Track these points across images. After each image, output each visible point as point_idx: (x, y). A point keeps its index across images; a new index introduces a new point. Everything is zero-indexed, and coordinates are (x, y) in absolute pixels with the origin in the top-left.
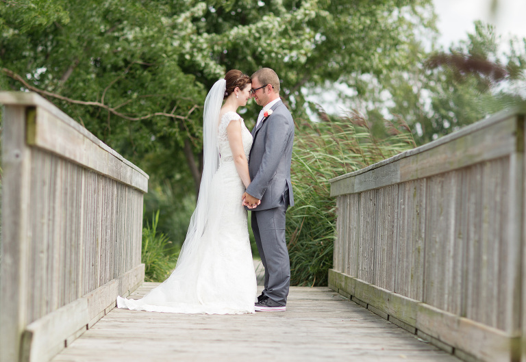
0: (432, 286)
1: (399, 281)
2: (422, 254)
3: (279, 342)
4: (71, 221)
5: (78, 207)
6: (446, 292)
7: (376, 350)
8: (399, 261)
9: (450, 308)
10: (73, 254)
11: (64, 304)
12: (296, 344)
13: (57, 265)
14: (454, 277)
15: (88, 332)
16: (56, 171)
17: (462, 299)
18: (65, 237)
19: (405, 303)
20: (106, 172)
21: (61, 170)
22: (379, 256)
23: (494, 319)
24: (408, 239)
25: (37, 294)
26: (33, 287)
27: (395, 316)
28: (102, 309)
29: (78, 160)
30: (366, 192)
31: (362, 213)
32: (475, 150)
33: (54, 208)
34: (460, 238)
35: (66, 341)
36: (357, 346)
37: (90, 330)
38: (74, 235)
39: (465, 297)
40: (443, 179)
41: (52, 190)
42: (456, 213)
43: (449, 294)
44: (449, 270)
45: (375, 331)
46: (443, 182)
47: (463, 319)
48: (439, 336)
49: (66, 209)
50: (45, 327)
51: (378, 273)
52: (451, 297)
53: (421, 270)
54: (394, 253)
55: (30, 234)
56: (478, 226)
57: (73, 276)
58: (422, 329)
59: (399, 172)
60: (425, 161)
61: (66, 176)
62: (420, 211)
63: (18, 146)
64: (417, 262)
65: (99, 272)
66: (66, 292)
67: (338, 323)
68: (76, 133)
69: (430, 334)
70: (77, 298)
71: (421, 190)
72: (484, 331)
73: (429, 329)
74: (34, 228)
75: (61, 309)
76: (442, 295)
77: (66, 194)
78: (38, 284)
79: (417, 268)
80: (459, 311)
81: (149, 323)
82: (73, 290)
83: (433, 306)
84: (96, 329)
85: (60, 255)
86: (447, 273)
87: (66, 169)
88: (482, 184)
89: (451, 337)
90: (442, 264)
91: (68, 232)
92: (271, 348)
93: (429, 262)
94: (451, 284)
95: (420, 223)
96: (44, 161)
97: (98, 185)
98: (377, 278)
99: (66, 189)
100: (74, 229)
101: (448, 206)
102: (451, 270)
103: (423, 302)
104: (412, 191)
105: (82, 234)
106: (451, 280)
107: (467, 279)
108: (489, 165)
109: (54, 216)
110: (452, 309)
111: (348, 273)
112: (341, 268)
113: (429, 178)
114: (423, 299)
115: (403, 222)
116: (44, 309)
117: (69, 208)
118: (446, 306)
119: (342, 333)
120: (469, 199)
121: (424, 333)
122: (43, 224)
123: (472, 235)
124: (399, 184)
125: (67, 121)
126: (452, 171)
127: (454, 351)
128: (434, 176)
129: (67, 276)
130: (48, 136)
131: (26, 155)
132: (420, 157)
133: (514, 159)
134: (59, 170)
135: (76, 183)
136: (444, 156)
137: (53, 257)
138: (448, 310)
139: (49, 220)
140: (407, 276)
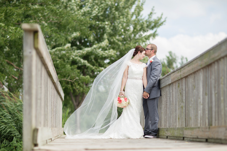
0: (190, 119)
1: (171, 122)
2: (184, 108)
6: (199, 119)
8: (171, 115)
17: (208, 120)
24: (176, 105)
27: (171, 136)
34: (206, 95)
35: (47, 141)
39: (210, 118)
40: (195, 75)
42: (203, 86)
52: (202, 121)
54: (168, 112)
56: (217, 87)
57: (47, 117)
58: (187, 137)
59: (170, 79)
60: (185, 70)
62: (182, 92)
63: (31, 48)
69: (192, 137)
71: (182, 83)
79: (181, 114)
89: (206, 135)
93: (188, 110)
104: (177, 85)
113: (186, 77)
114: (186, 126)
118: (199, 125)
120: (211, 78)
123: (213, 92)
124: (169, 85)
127: (207, 140)
128: (189, 75)
132: (182, 69)
136: (196, 64)
140: (176, 119)
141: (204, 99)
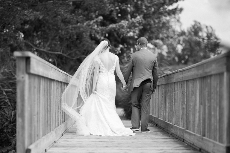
0: (190, 123)
1: (176, 120)
2: (185, 110)
3: (131, 147)
4: (47, 101)
5: (50, 95)
6: (196, 125)
7: (169, 150)
8: (176, 112)
9: (198, 132)
10: (49, 114)
11: (45, 135)
12: (137, 147)
13: (42, 120)
14: (199, 120)
15: (55, 144)
16: (40, 82)
17: (203, 129)
18: (45, 108)
19: (179, 129)
20: (61, 80)
21: (42, 82)
22: (167, 110)
23: (218, 138)
24: (179, 104)
25: (33, 133)
26: (31, 130)
27: (175, 134)
28: (61, 134)
29: (49, 77)
30: (161, 85)
31: (160, 93)
32: (208, 70)
33: (40, 97)
34: (201, 105)
35: (46, 150)
36: (161, 148)
37: (56, 143)
38: (49, 106)
39: (204, 128)
40: (193, 81)
41: (39, 90)
42: (200, 95)
43: (197, 127)
44: (197, 117)
45: (167, 140)
46: (193, 82)
47: (204, 138)
48: (194, 144)
49: (45, 97)
50: (36, 146)
51: (167, 116)
52: (198, 128)
53: (185, 116)
54: (174, 109)
55: (29, 109)
56: (209, 101)
57: (49, 123)
58: (186, 140)
59: (175, 78)
60: (186, 74)
61: (45, 84)
62: (184, 93)
63: (23, 74)
64: (183, 113)
65: (60, 119)
66: (46, 129)
67: (153, 137)
68: (48, 66)
69: (190, 142)
70: (50, 131)
71: (184, 85)
72: (214, 143)
73: (189, 140)
74: (31, 106)
75: (43, 137)
76: (194, 127)
77: (45, 91)
78: (33, 128)
79: (183, 115)
80: (202, 134)
81: (80, 139)
82: (49, 128)
83: (191, 131)
84: (59, 143)
85: (43, 116)
86: (196, 118)
87: (45, 81)
88: (211, 84)
89: (199, 144)
90: (194, 115)
91: (46, 105)
92: (128, 150)
93: (188, 113)
94: (198, 123)
95: (184, 98)
96: (34, 79)
97: (59, 85)
98: (167, 118)
99: (45, 89)
100: (49, 104)
101: (196, 92)
102: (198, 117)
103: (186, 129)
104: (180, 85)
105: (52, 106)
106: (198, 121)
107: (205, 121)
108: (213, 76)
109: (40, 100)
110: (199, 133)
111: (155, 115)
112: (152, 113)
113: (187, 81)
114: (186, 128)
115: (177, 97)
116: (36, 138)
117: (46, 96)
118: (196, 131)
119: (155, 141)
120: (205, 90)
121: (187, 141)
122: (35, 104)
123: (207, 104)
124: (175, 83)
125: (44, 62)
126: (197, 78)
127: (200, 150)
128: (189, 80)
129: (46, 123)
130: (36, 69)
131: (26, 77)
132: (184, 72)
133: (225, 74)
134: (41, 81)
135: (49, 86)
136: (194, 72)
137: (40, 117)
138: (197, 133)
139: (38, 102)
140: (179, 118)
141: (200, 107)
